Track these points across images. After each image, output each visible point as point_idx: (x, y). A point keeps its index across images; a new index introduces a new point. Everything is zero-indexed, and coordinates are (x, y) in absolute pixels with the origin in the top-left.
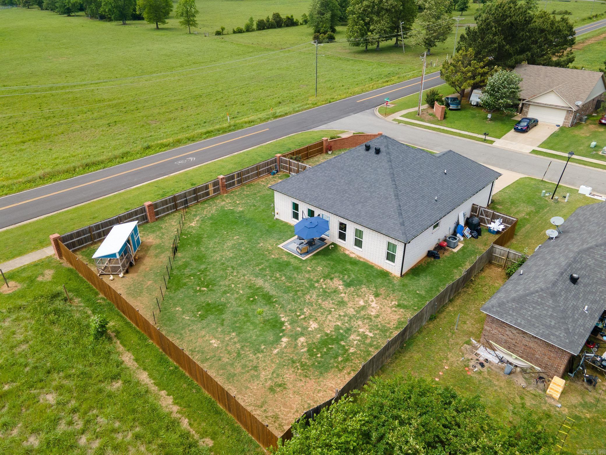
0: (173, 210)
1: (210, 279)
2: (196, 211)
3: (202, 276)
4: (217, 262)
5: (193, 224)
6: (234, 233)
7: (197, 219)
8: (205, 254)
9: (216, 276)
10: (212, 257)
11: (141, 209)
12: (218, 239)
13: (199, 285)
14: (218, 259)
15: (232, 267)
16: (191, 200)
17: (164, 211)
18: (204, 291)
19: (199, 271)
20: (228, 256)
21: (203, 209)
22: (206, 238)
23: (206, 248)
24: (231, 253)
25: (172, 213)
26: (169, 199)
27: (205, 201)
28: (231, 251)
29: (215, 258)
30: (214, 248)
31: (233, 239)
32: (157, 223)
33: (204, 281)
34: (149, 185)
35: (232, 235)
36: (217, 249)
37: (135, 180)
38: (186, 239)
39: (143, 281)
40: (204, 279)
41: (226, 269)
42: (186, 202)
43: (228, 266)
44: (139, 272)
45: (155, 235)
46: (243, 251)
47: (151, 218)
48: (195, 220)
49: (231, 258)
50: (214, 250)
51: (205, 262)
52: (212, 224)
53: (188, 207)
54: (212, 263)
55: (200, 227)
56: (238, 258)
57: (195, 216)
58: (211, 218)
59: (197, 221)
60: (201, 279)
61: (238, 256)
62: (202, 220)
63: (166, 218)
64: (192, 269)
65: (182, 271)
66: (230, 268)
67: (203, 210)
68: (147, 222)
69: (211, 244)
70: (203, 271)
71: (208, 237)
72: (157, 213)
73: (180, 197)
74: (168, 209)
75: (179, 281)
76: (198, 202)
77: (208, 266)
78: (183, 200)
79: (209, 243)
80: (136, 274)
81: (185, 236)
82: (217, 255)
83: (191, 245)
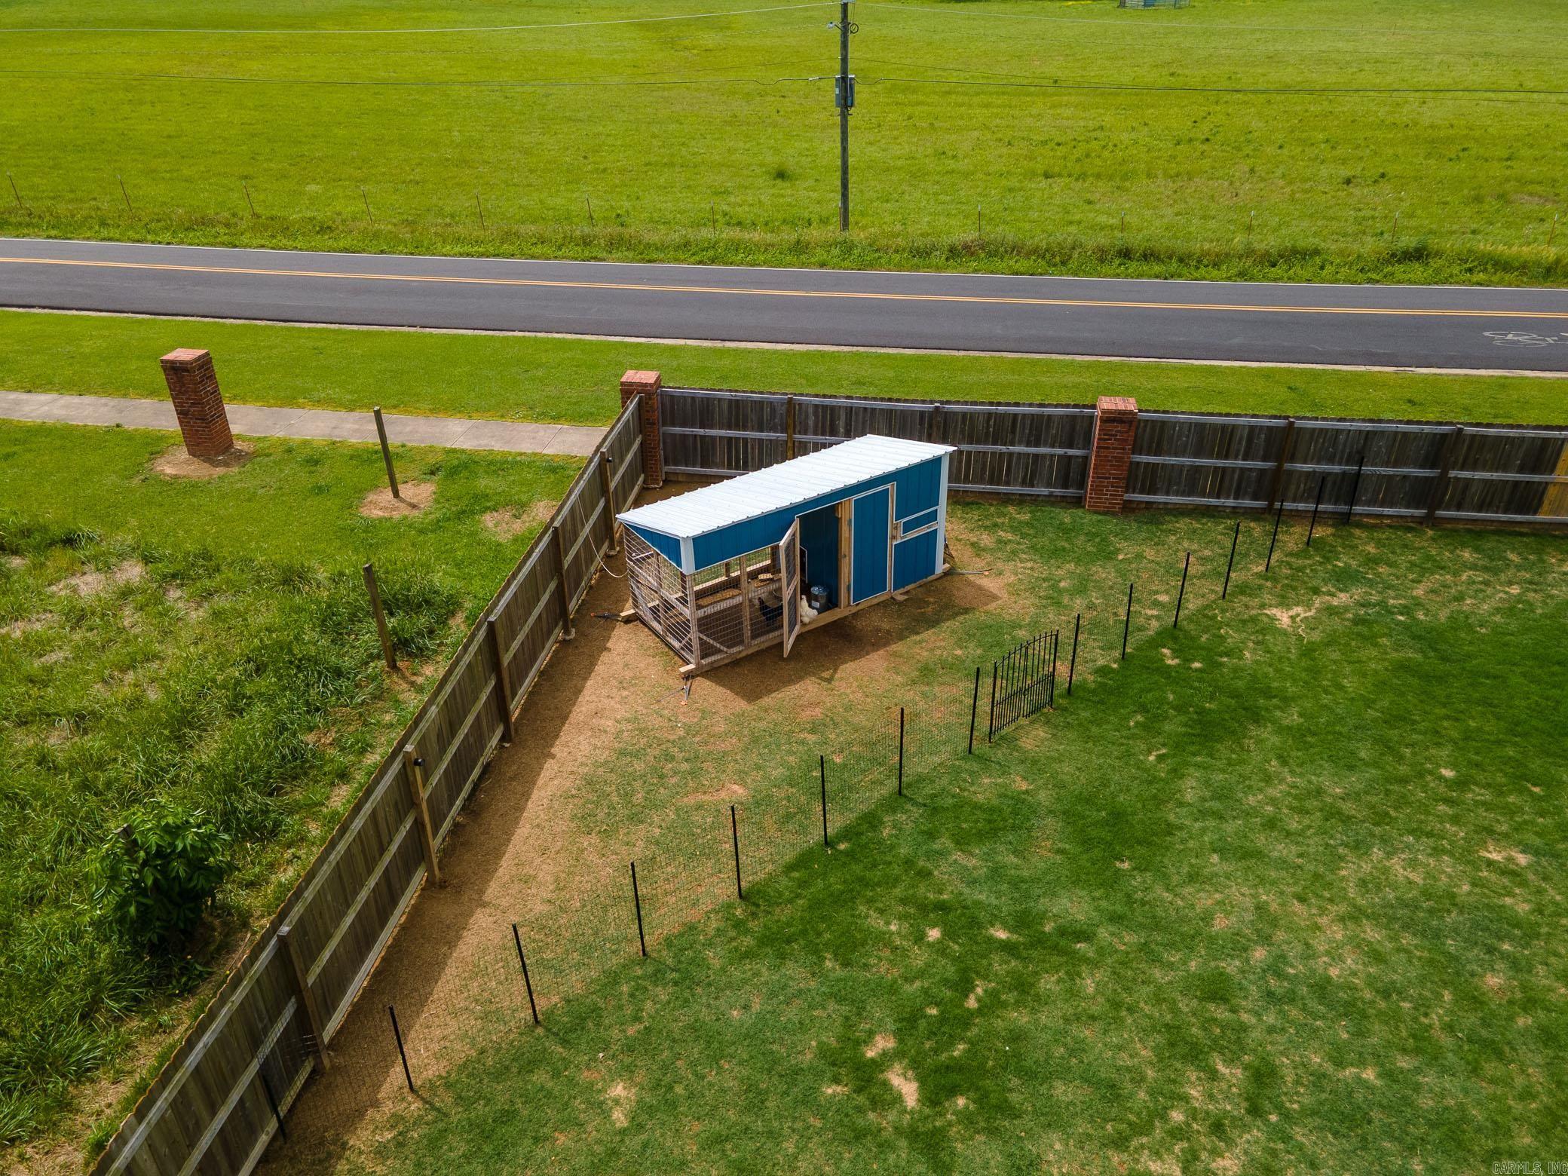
0: (1247, 503)
1: (1016, 1036)
2: (1372, 561)
3: (1000, 966)
4: (1187, 942)
5: (1283, 617)
6: (1511, 812)
7: (1342, 599)
8: (1170, 829)
9: (1078, 1049)
10: (1193, 878)
11: (1073, 418)
12: (1355, 781)
13: (908, 1023)
14: (1220, 924)
15: (1263, 1076)
16: (1391, 491)
17: (1192, 480)
18: (887, 1100)
19: (1023, 921)
20: (1309, 953)
21: (1426, 567)
22: (1281, 730)
23: (1223, 794)
24: (1358, 944)
25: (1235, 511)
26: (1252, 428)
27: (1479, 535)
28: (1373, 934)
29: (1205, 901)
30: (1271, 824)
31: (1466, 856)
32: (1112, 524)
33: (965, 1020)
34: (1267, 375)
35: (1486, 817)
36: (1281, 849)
37: (1236, 341)
38: (1165, 671)
39: (721, 759)
40: (992, 1005)
41: (1195, 1054)
42: (1350, 489)
43: (1233, 1040)
44: (766, 701)
45: (1042, 570)
46: (1474, 1000)
47: (1097, 489)
48: (1317, 602)
49: (1322, 988)
50: (1261, 840)
51: (1112, 882)
52: (1403, 667)
53: (1344, 520)
54: (1157, 925)
55: (1308, 651)
56: (1378, 1034)
57: (1344, 579)
58: (1428, 638)
59: (1331, 611)
60: (964, 986)
61: (1393, 1018)
62: (1358, 621)
63: (1183, 524)
64: (996, 873)
65: (944, 842)
66: (1232, 1074)
67: (1424, 571)
68: (1078, 502)
69: (1274, 792)
70: (1039, 941)
71: (1299, 735)
72: (1151, 479)
73: (1328, 443)
74: (1222, 482)
75: (844, 899)
76: (1430, 521)
77: (1103, 933)
78: (1336, 468)
79: (1268, 779)
80: (741, 705)
81: (1176, 653)
82: (1241, 894)
83: (1149, 728)
